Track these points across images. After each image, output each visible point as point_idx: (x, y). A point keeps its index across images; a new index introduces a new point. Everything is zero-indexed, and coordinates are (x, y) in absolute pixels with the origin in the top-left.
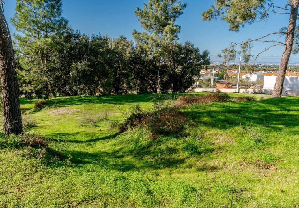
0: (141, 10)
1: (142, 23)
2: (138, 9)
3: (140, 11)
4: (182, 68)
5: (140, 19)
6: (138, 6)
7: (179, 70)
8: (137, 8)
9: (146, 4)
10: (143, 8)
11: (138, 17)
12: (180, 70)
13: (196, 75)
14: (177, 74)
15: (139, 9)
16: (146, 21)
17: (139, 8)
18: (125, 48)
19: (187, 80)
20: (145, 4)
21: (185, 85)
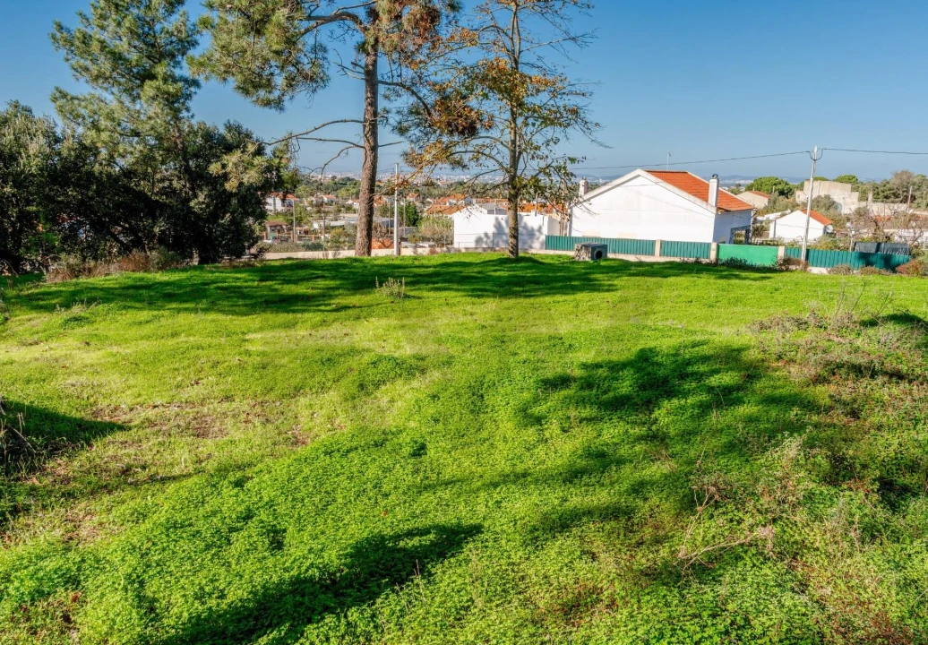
0: (69, 31)
1: (76, 70)
2: (60, 28)
3: (65, 34)
4: (209, 196)
5: (70, 57)
6: (58, 21)
7: (200, 203)
8: (55, 26)
9: (85, 12)
10: (76, 26)
11: (63, 52)
12: (203, 203)
13: (253, 214)
14: (195, 213)
15: (62, 28)
16: (88, 63)
17: (64, 25)
18: (25, 139)
19: (226, 229)
20: (81, 14)
21: (221, 241)
